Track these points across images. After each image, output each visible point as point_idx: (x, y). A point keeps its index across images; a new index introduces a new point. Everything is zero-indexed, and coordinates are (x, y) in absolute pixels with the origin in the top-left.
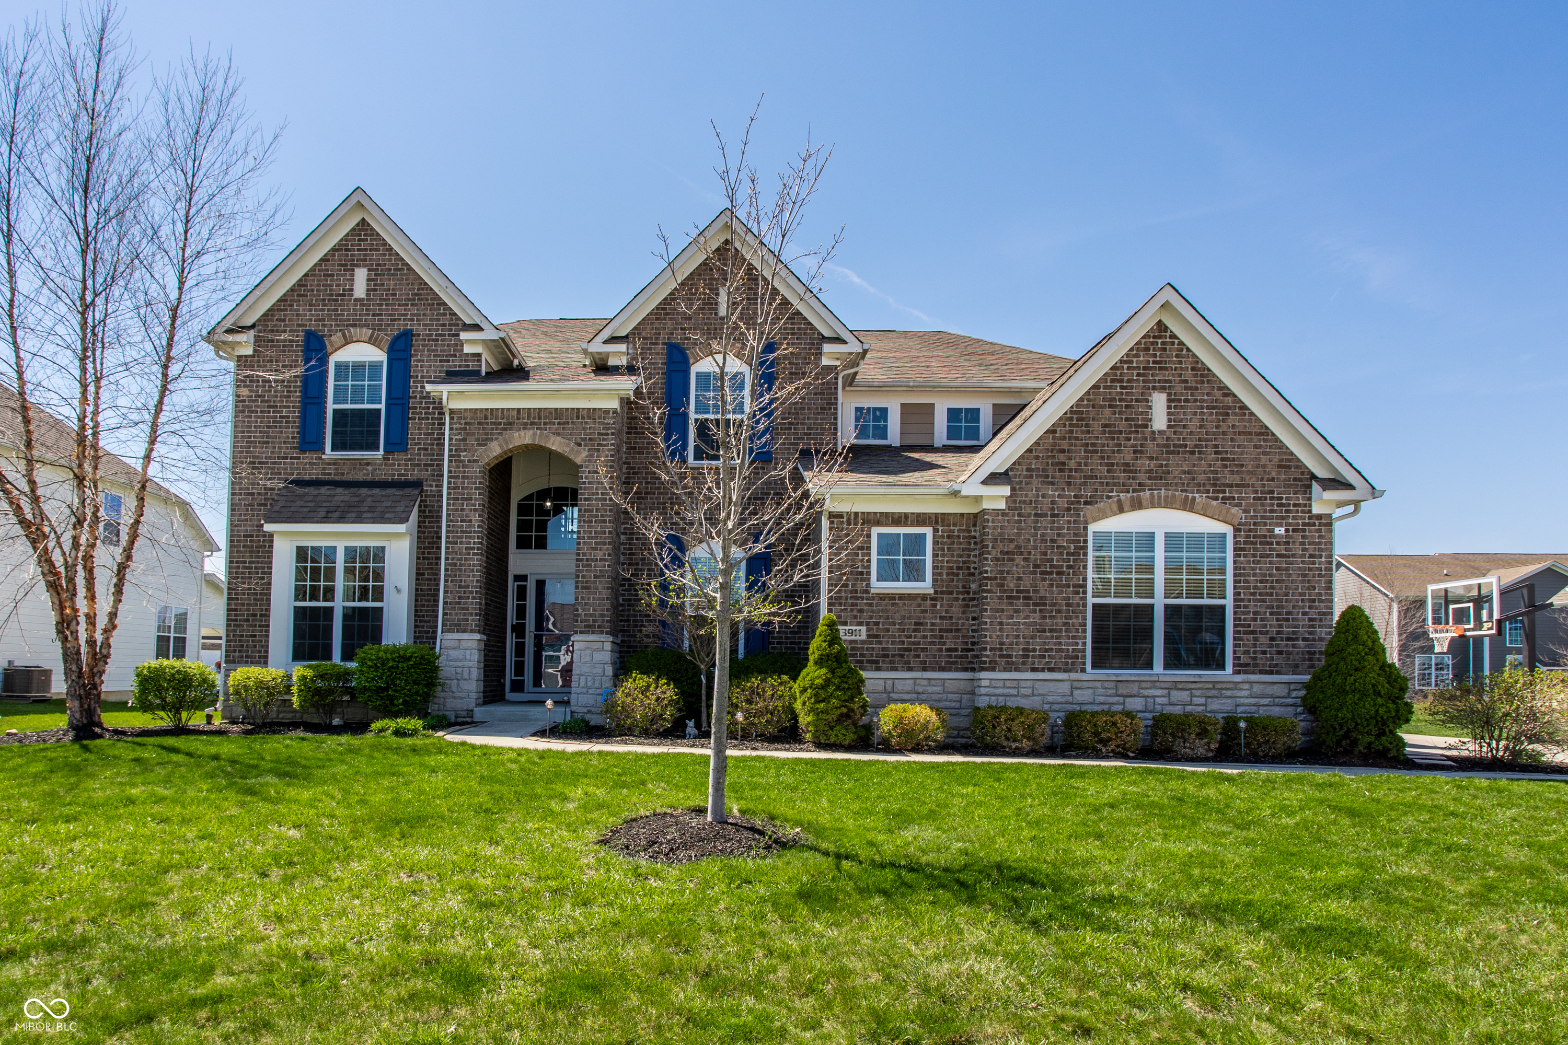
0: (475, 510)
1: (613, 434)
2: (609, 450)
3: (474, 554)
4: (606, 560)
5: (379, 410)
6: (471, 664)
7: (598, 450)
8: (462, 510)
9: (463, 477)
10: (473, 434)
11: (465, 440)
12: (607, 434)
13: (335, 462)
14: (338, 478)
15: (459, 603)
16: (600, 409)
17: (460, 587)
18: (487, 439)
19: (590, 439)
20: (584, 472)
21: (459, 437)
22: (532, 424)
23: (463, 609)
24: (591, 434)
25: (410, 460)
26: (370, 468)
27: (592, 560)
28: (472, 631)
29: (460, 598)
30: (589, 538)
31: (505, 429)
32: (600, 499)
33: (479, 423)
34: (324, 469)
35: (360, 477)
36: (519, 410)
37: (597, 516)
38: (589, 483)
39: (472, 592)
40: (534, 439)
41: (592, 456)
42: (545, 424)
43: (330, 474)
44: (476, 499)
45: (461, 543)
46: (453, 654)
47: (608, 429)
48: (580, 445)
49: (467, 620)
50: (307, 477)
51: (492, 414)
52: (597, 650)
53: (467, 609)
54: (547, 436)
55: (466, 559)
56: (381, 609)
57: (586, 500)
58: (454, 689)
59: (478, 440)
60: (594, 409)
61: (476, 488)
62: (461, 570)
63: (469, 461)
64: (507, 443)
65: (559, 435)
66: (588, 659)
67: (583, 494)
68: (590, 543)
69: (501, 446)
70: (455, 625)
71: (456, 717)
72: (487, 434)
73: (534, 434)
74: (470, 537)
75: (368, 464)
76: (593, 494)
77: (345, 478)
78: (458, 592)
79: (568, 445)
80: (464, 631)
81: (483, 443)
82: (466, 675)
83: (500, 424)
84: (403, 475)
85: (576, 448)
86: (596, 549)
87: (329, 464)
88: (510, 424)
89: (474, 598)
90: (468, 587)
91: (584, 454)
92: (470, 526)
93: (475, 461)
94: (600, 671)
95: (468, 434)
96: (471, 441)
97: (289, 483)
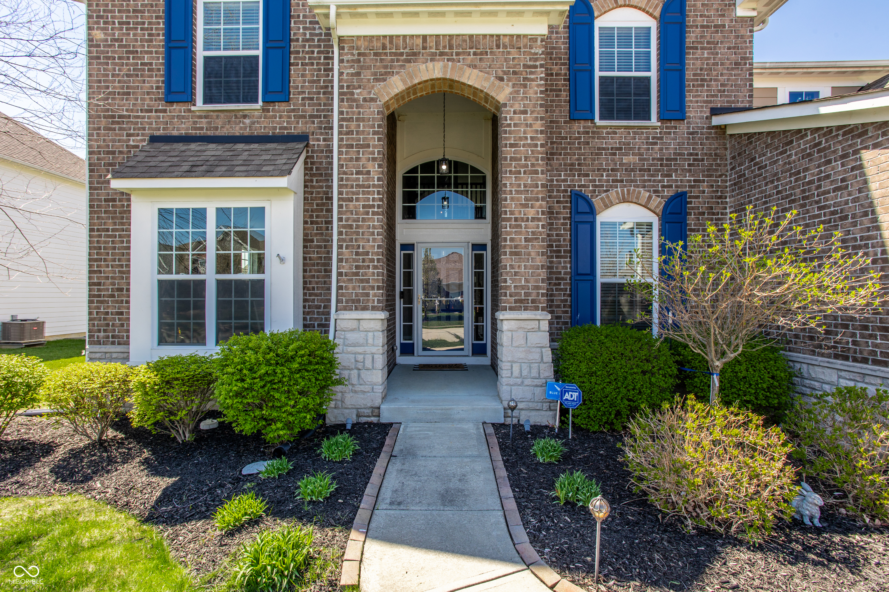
0: (374, 159)
1: (542, 66)
2: (539, 86)
3: (374, 213)
4: (539, 220)
5: (257, 57)
6: (374, 350)
7: (525, 86)
8: (358, 159)
9: (358, 120)
10: (369, 68)
11: (358, 74)
12: (535, 67)
13: (206, 115)
14: (210, 133)
15: (357, 274)
16: (525, 36)
17: (357, 254)
18: (386, 73)
19: (515, 73)
20: (508, 112)
21: (352, 71)
22: (442, 54)
23: (362, 281)
24: (515, 66)
25: (293, 110)
26: (247, 121)
27: (522, 219)
28: (374, 308)
29: (357, 267)
30: (517, 192)
31: (409, 61)
32: (529, 145)
33: (376, 54)
34: (195, 123)
35: (237, 130)
36: (425, 37)
37: (526, 166)
38: (515, 125)
39: (372, 260)
40: (445, 72)
41: (517, 92)
42: (458, 54)
43: (202, 129)
44: (374, 146)
45: (357, 200)
46: (352, 337)
47: (536, 60)
48: (501, 79)
49: (368, 295)
50: (175, 133)
51: (391, 42)
52: (532, 330)
53: (368, 281)
54: (461, 69)
55: (364, 220)
56: (262, 282)
57: (512, 146)
58: (354, 381)
59: (375, 74)
60: (518, 36)
61: (375, 133)
62: (358, 233)
63: (365, 100)
64: (411, 78)
65: (475, 67)
66: (523, 342)
67: (506, 139)
68: (518, 199)
69: (404, 81)
70: (353, 301)
71: (358, 416)
72: (386, 67)
73: (445, 67)
74: (368, 193)
75: (245, 117)
76: (521, 139)
77: (218, 133)
78: (355, 260)
79: (486, 79)
80: (365, 309)
81: (381, 78)
82: (368, 364)
83: (402, 54)
84: (286, 128)
85: (497, 82)
86: (526, 206)
87: (200, 117)
88: (414, 54)
89: (375, 267)
90: (367, 253)
91: (508, 90)
92: (368, 179)
93: (372, 100)
94: (537, 356)
95: (362, 68)
96: (367, 75)
97: (154, 139)
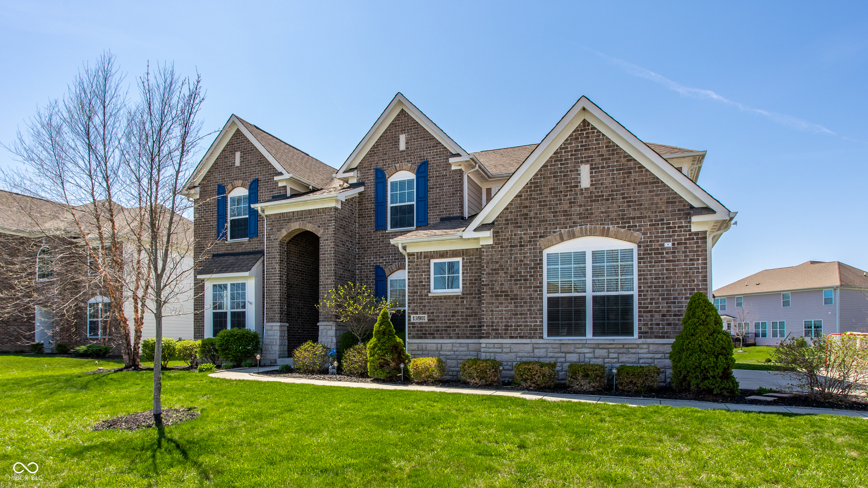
0: (277, 263)
1: (334, 220)
2: (332, 228)
3: (277, 284)
4: (332, 284)
5: (246, 219)
6: (276, 337)
7: (328, 229)
8: (272, 263)
9: (272, 247)
10: (275, 226)
11: (272, 229)
12: (331, 220)
13: (230, 245)
14: (232, 252)
15: (272, 308)
16: (328, 208)
17: (272, 300)
18: (281, 228)
19: (324, 224)
20: (322, 240)
21: (270, 228)
22: (299, 218)
23: (273, 311)
24: (324, 221)
25: (259, 240)
26: (244, 246)
27: (326, 285)
28: (277, 322)
29: (272, 306)
30: (325, 273)
31: (288, 222)
32: (329, 254)
33: (278, 221)
34: (227, 248)
35: (240, 250)
36: (293, 212)
37: (328, 262)
38: (324, 246)
39: (276, 303)
40: (300, 226)
41: (325, 232)
42: (305, 218)
43: (229, 250)
44: (277, 258)
45: (272, 279)
46: (270, 333)
47: (332, 217)
48: (319, 227)
49: (275, 316)
50: (220, 252)
51: (282, 215)
52: (329, 330)
53: (275, 311)
54: (305, 224)
55: (274, 287)
56: (244, 313)
57: (323, 254)
58: (270, 349)
59: (277, 229)
60: (326, 208)
61: (277, 252)
62: (272, 292)
63: (274, 239)
64: (289, 229)
65: (311, 223)
66: (325, 334)
67: (321, 251)
68: (325, 276)
69: (286, 231)
70: (271, 319)
71: (271, 363)
72: (281, 226)
73: (300, 224)
74: (275, 276)
75: (243, 244)
76: (326, 251)
77: (235, 251)
78: (271, 303)
79: (314, 227)
80: (274, 322)
81: (279, 230)
82: (274, 343)
83: (286, 220)
84: (256, 248)
85: (318, 228)
86: (327, 279)
87: (228, 245)
88: (290, 219)
89: (278, 306)
90: (275, 300)
91: (322, 231)
92: (275, 271)
93: (277, 239)
94: (330, 340)
95: (273, 227)
96: (275, 230)
97: (214, 256)
